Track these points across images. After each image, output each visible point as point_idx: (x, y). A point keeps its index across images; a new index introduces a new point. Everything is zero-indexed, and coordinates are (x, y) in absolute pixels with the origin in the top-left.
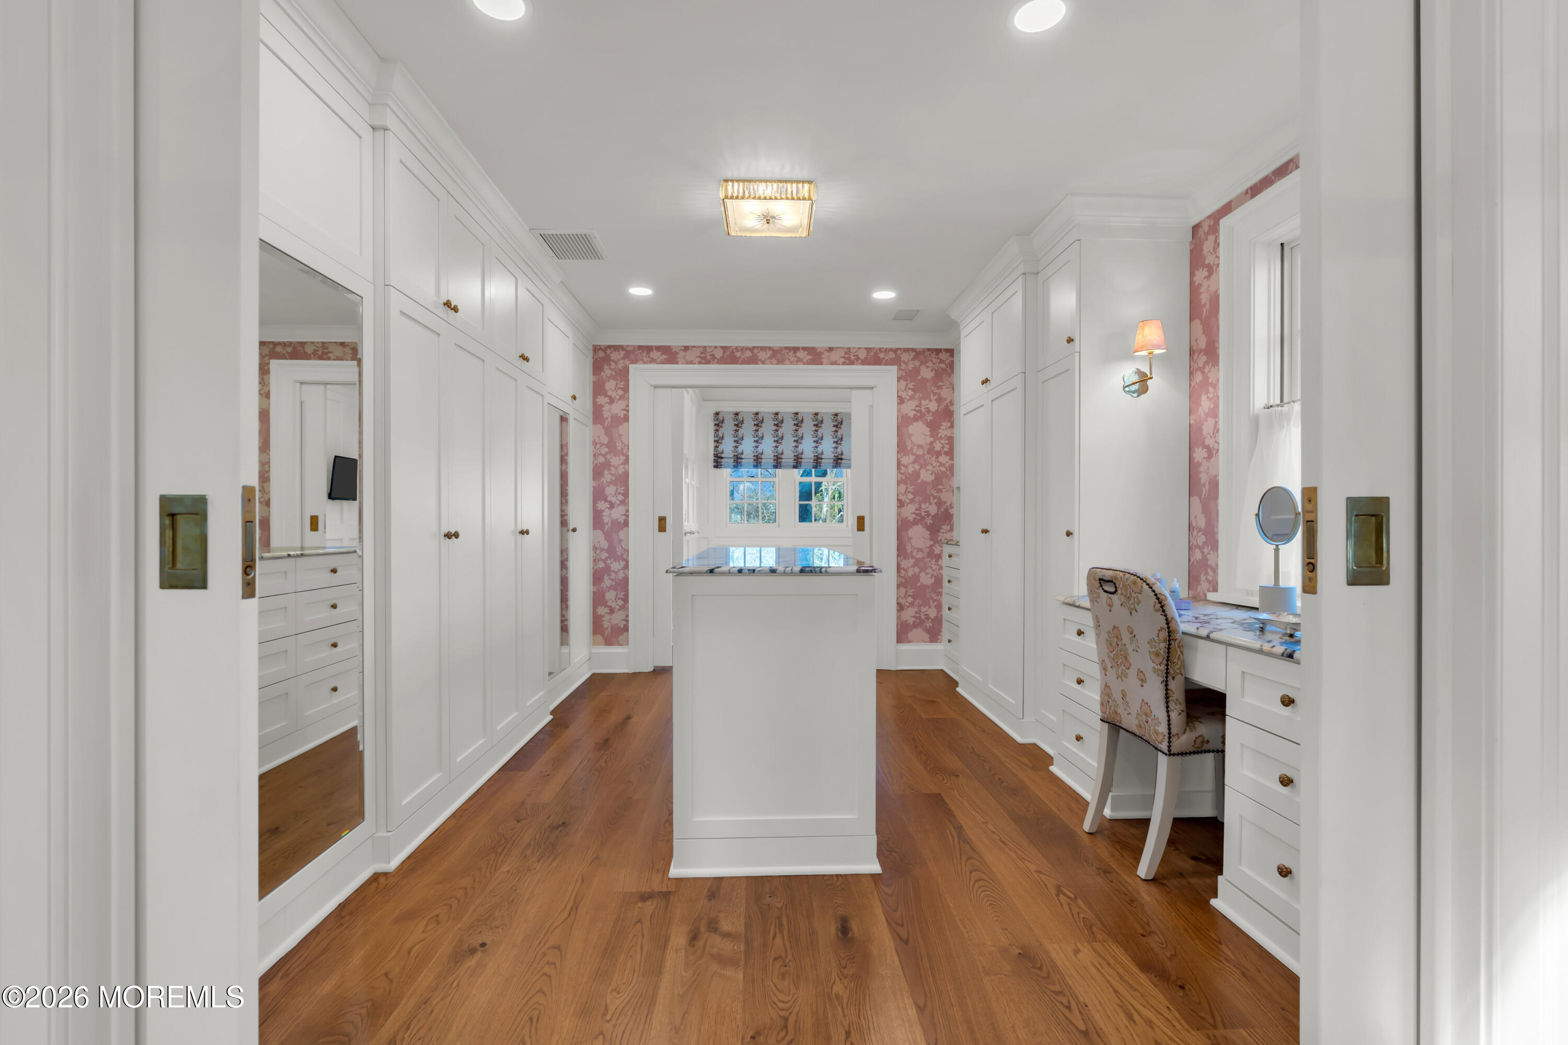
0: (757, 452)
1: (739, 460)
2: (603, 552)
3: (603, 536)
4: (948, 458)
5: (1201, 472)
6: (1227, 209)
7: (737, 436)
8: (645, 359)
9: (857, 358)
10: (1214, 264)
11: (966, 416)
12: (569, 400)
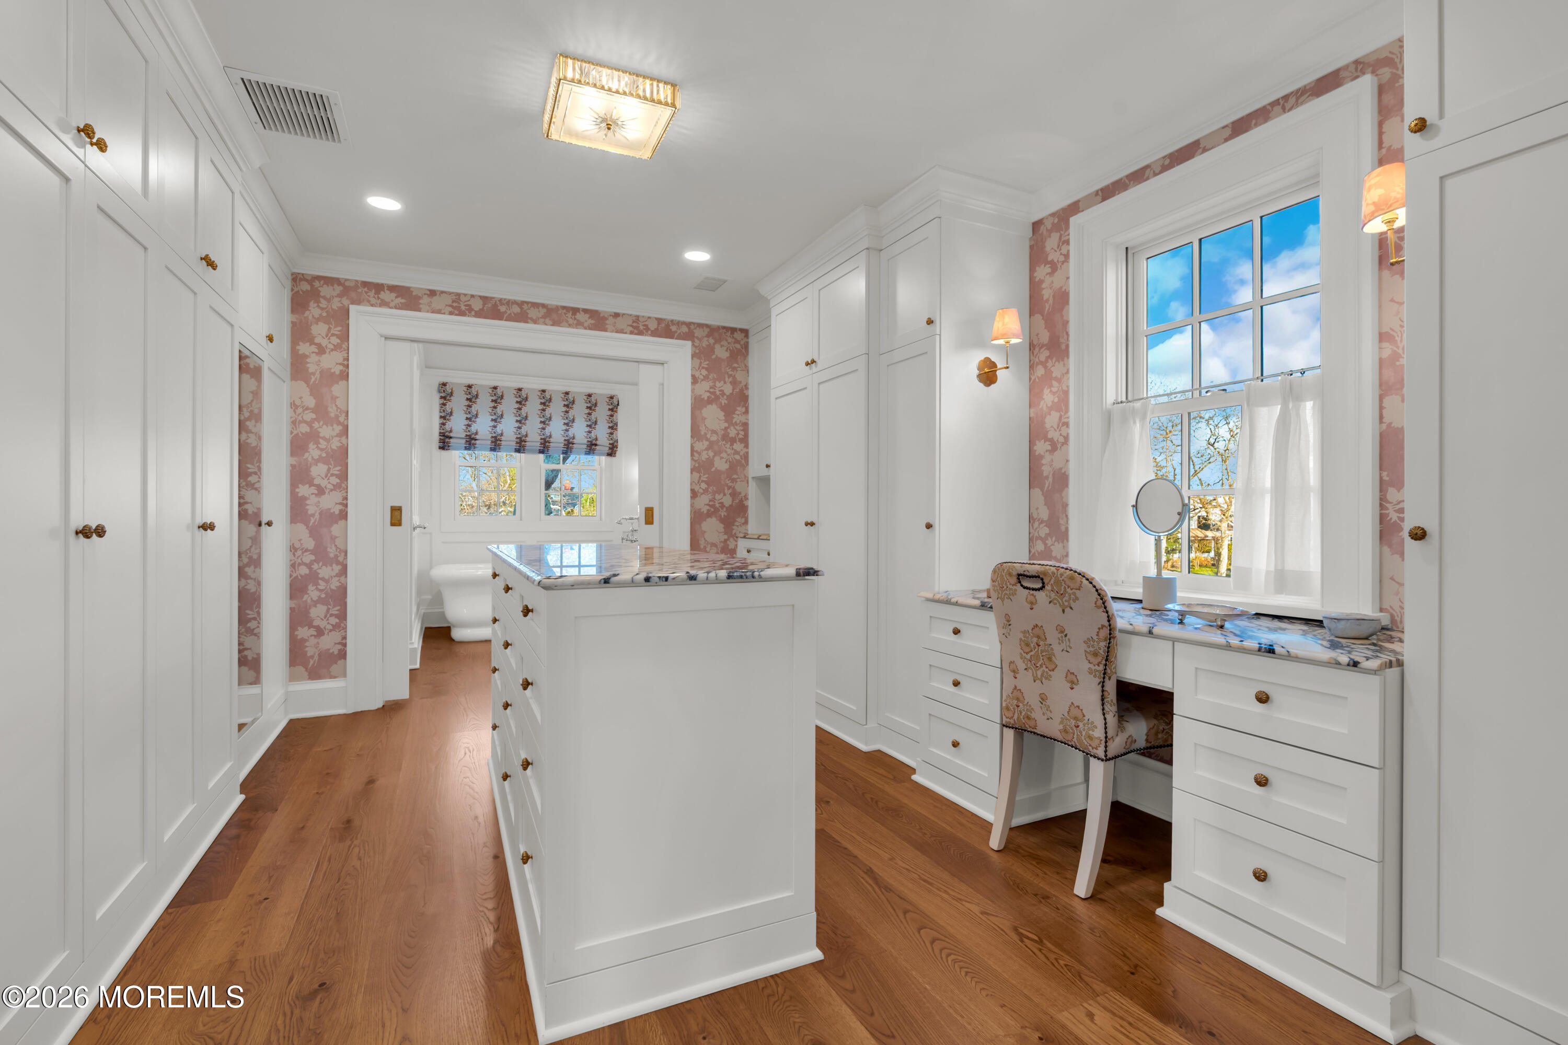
0: (495, 432)
1: (473, 442)
2: (305, 554)
3: (307, 531)
4: (743, 445)
5: (1043, 465)
6: (1074, 208)
7: (469, 413)
8: (373, 301)
9: (647, 329)
10: (1058, 261)
11: (778, 400)
12: (264, 341)
